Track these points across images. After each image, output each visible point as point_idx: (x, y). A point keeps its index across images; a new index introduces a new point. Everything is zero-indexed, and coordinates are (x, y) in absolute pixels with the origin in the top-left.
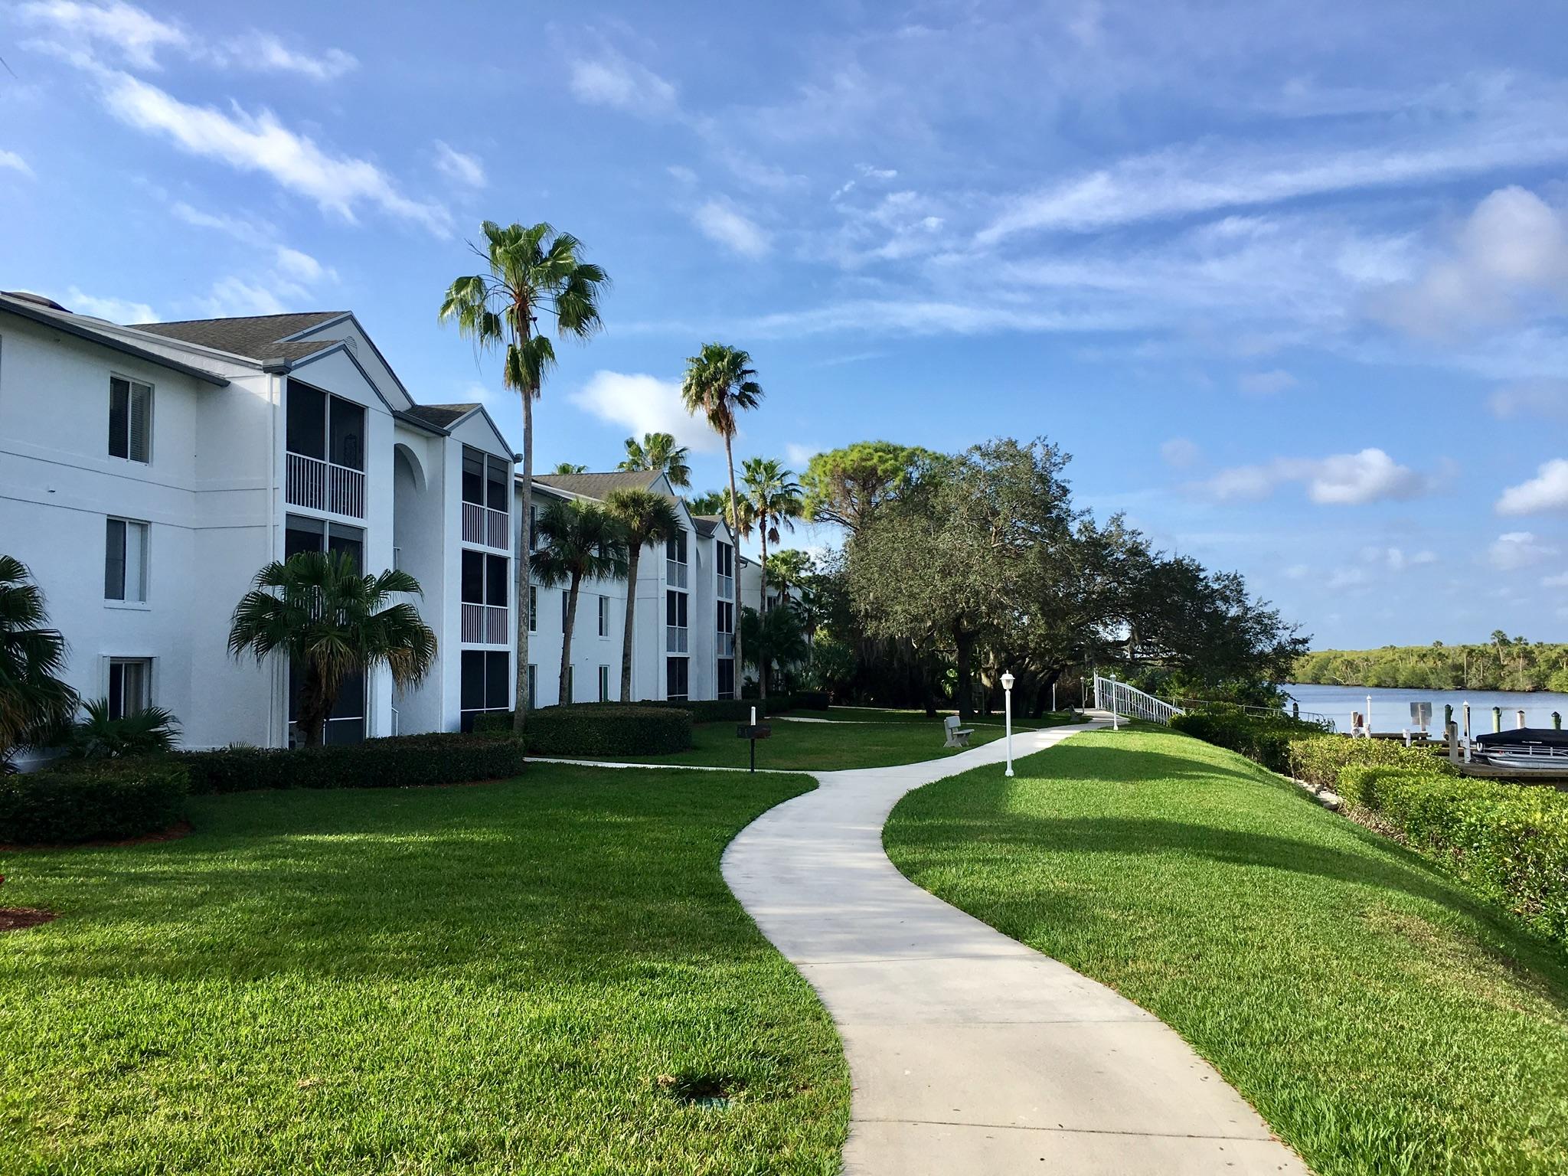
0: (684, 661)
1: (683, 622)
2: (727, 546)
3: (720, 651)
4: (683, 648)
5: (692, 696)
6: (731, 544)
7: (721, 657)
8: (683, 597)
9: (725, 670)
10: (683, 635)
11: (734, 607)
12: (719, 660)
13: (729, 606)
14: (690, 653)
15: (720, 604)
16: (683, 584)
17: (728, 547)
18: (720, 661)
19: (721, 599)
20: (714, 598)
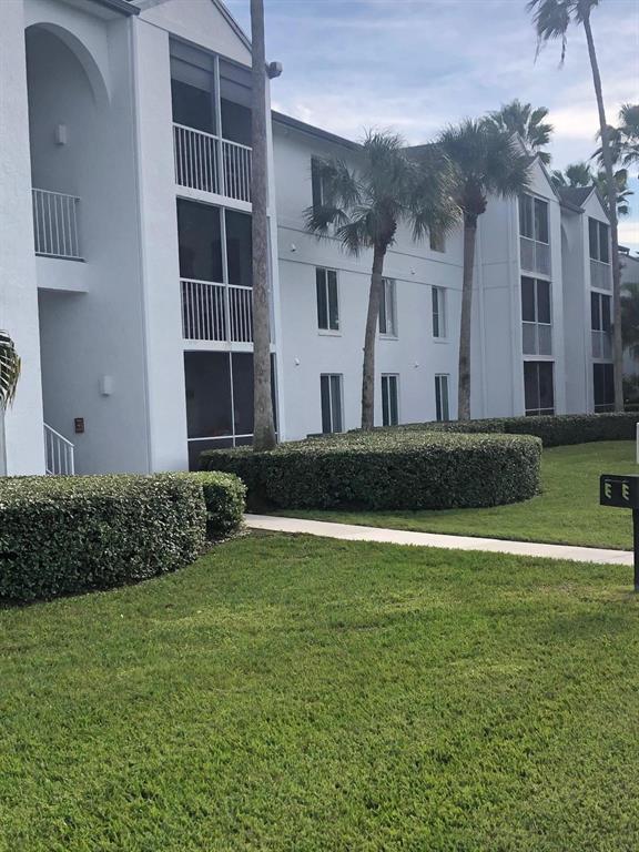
0: (550, 365)
1: (546, 316)
2: (602, 224)
3: (596, 354)
4: (547, 349)
5: (561, 409)
6: (607, 222)
7: (598, 361)
8: (545, 287)
9: (603, 377)
10: (547, 333)
11: (612, 301)
12: (595, 365)
13: (606, 298)
14: (557, 357)
15: (594, 296)
16: (545, 269)
17: (603, 226)
18: (596, 367)
19: (595, 290)
20: (589, 288)
